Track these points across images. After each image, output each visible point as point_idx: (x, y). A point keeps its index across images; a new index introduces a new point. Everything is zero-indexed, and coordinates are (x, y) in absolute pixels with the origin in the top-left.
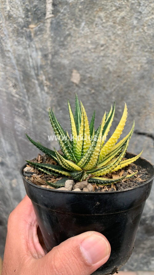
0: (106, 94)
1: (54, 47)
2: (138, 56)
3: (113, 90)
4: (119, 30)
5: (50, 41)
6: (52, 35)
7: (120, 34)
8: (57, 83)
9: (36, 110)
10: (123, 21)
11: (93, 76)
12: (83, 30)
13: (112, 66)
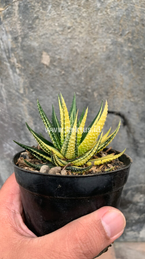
0: (75, 75)
1: (23, 30)
2: (103, 38)
3: (81, 71)
4: (84, 12)
5: (20, 23)
6: (21, 18)
7: (85, 16)
8: (28, 65)
9: (9, 92)
10: (87, 4)
11: (62, 57)
12: (50, 13)
13: (79, 47)
